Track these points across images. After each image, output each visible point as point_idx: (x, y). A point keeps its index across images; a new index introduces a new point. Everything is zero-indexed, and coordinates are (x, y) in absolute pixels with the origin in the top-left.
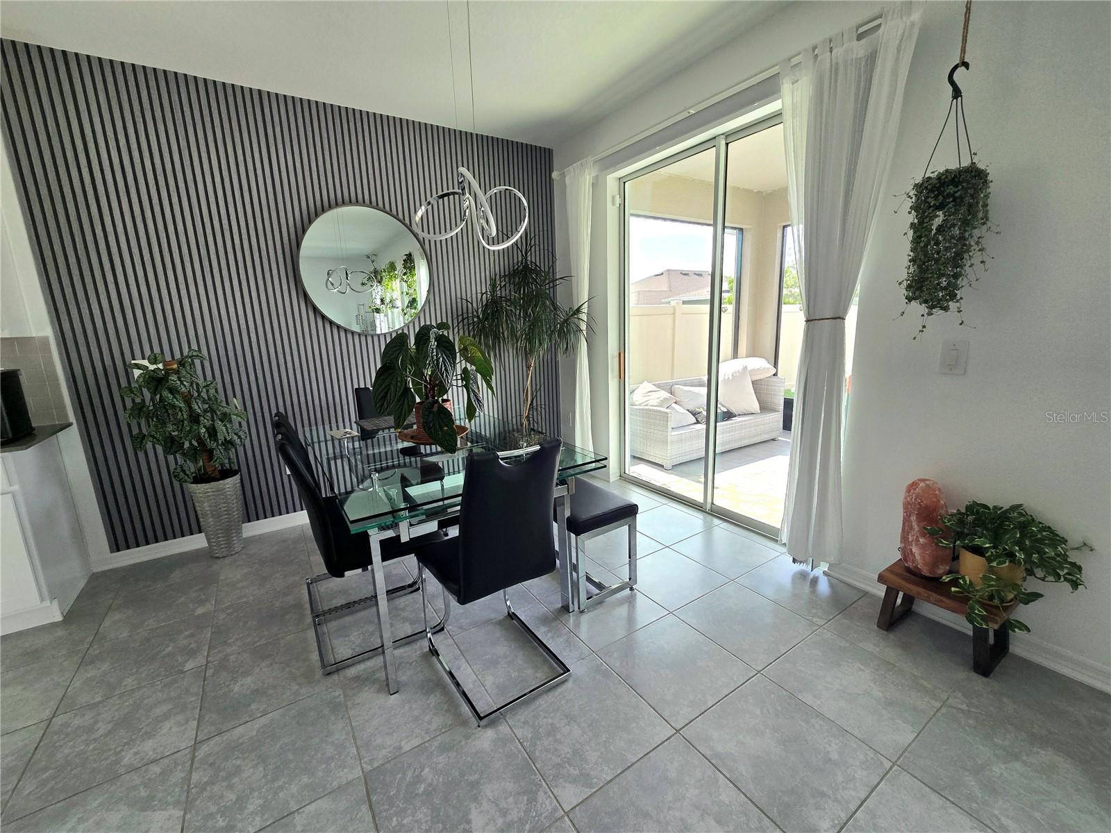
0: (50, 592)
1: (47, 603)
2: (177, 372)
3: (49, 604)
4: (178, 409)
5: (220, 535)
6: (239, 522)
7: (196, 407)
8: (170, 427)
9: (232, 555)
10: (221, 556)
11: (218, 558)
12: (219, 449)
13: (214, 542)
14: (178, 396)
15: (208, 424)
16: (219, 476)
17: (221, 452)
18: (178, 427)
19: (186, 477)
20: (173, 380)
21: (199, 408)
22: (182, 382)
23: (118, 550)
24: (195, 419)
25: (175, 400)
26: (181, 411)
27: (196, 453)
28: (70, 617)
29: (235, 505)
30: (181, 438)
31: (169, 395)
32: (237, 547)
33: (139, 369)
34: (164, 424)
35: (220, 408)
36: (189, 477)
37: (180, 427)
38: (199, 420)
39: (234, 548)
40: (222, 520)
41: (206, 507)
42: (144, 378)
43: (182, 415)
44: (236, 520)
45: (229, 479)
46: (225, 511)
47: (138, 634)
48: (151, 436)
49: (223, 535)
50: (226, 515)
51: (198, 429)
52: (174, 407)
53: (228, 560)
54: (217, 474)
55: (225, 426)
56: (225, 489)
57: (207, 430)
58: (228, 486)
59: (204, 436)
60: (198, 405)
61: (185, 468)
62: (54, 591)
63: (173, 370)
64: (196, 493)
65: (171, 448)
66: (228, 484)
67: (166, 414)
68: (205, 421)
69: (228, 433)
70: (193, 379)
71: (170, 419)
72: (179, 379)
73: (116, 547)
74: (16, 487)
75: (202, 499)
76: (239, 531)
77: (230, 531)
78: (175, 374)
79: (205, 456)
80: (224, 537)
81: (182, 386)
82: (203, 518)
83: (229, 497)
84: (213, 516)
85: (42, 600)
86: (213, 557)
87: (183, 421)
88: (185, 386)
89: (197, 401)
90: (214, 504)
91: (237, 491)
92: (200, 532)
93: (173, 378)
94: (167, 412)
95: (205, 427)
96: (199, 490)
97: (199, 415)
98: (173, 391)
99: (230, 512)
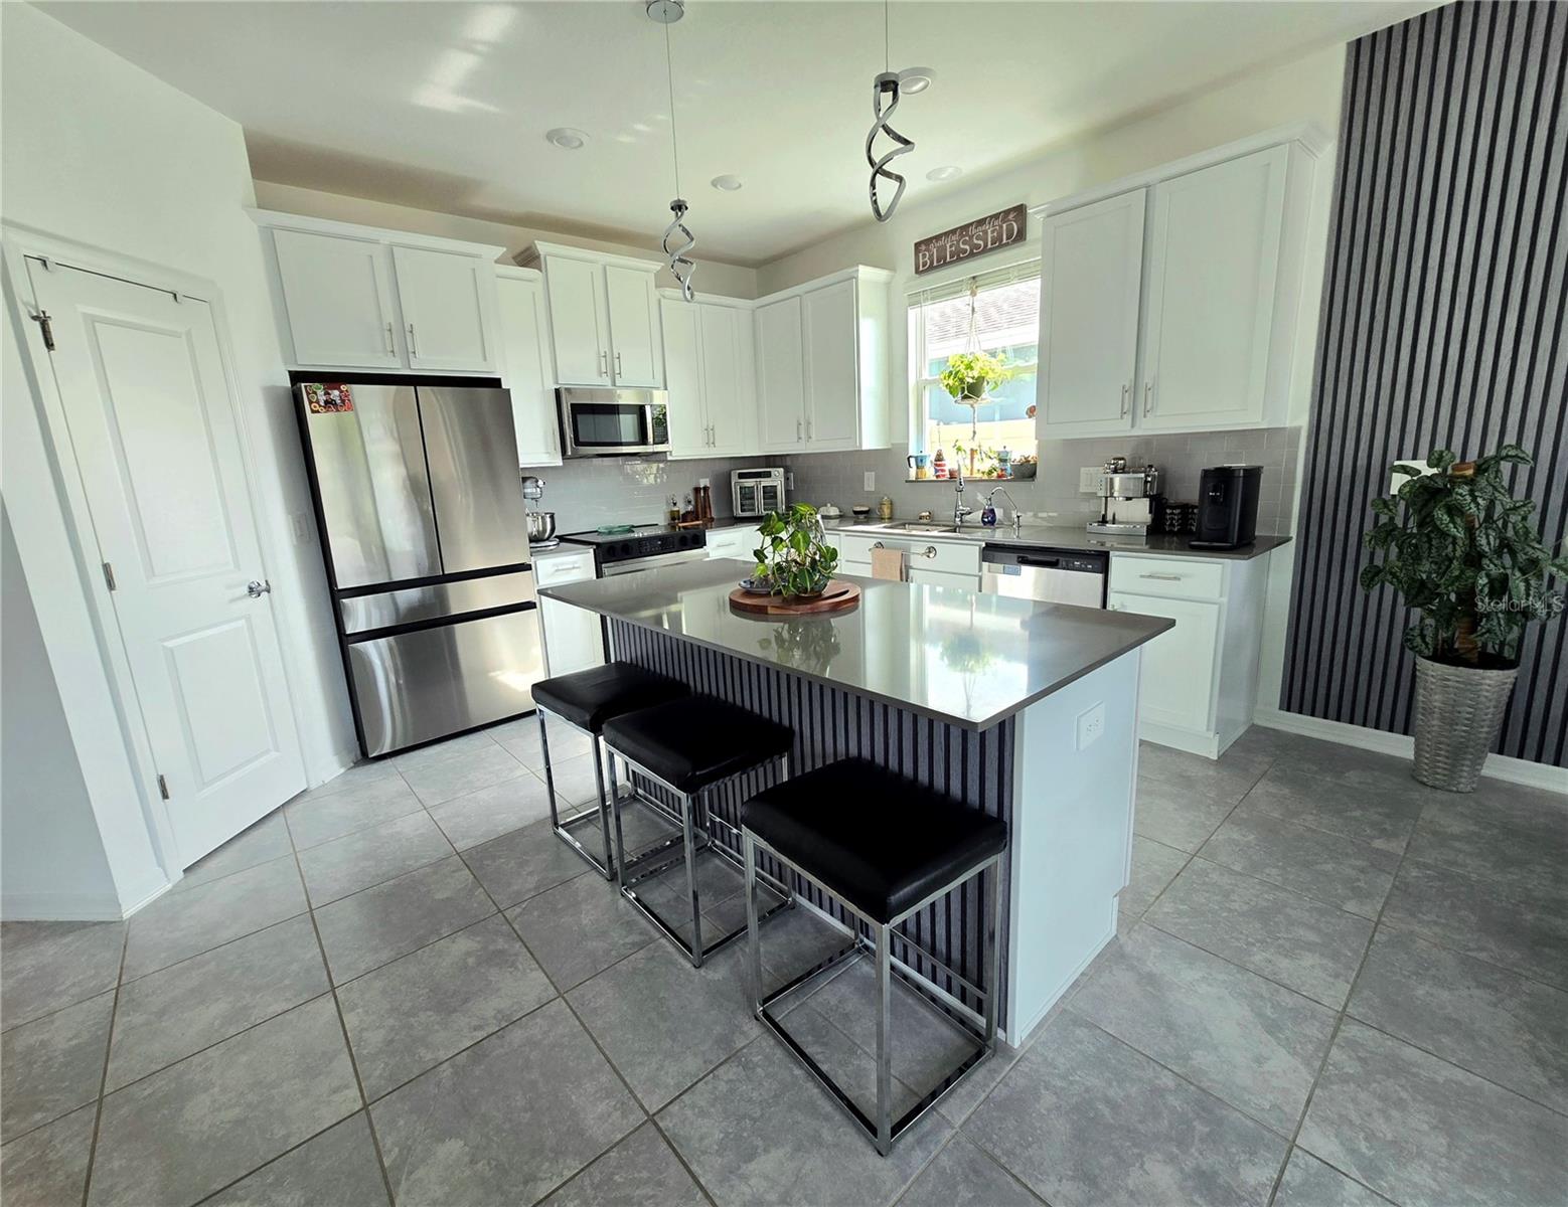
0: (1217, 725)
1: (1211, 734)
2: (1471, 482)
3: (1212, 736)
4: (1451, 540)
5: (1442, 753)
6: (1485, 746)
7: (1484, 541)
8: (1426, 566)
9: (1451, 791)
10: (1430, 783)
11: (1424, 784)
12: (1498, 618)
13: (1427, 758)
14: (1458, 521)
15: (1494, 571)
16: (1476, 660)
17: (1500, 625)
18: (1440, 568)
19: (1424, 646)
20: (1461, 495)
21: (1489, 543)
22: (1474, 499)
23: (1288, 710)
24: (1474, 559)
25: (1451, 525)
26: (1454, 543)
27: (1451, 615)
28: (1224, 760)
29: (1490, 716)
30: (1439, 586)
31: (1445, 517)
32: (1464, 784)
33: (1407, 473)
34: (1417, 559)
35: (1528, 549)
36: (1427, 647)
37: (1444, 567)
38: (1480, 564)
39: (1459, 783)
40: (1455, 730)
41: (1436, 701)
42: (1412, 487)
43: (1454, 550)
44: (1481, 741)
45: (1495, 673)
46: (1467, 719)
47: (1292, 824)
48: (1391, 573)
49: (1447, 754)
50: (1465, 726)
51: (1475, 578)
52: (1444, 535)
53: (1440, 795)
54: (1474, 657)
55: (1527, 581)
56: (1482, 684)
57: (1491, 581)
58: (1488, 682)
59: (1481, 591)
60: (1488, 538)
61: (1425, 632)
62: (1221, 726)
63: (1465, 477)
64: (1427, 675)
65: (1416, 597)
66: (1490, 678)
67: (1427, 545)
68: (1492, 566)
69: (1528, 595)
70: (1497, 494)
71: (1430, 553)
72: (1472, 493)
73: (1287, 705)
74: (1225, 600)
75: (1433, 687)
76: (1478, 761)
77: (1462, 753)
78: (1466, 484)
79: (1465, 622)
80: (1447, 758)
81: (1472, 505)
82: (1423, 715)
83: (1484, 699)
84: (1442, 719)
85: (1208, 730)
86: (1413, 778)
87: (1451, 561)
88: (1478, 504)
89: (1490, 531)
90: (1452, 702)
91: (1501, 696)
92: (1405, 733)
93: (1460, 491)
94: (1430, 541)
95: (1488, 575)
96: (1433, 672)
97: (1482, 555)
98: (1454, 511)
99: (1475, 725)
